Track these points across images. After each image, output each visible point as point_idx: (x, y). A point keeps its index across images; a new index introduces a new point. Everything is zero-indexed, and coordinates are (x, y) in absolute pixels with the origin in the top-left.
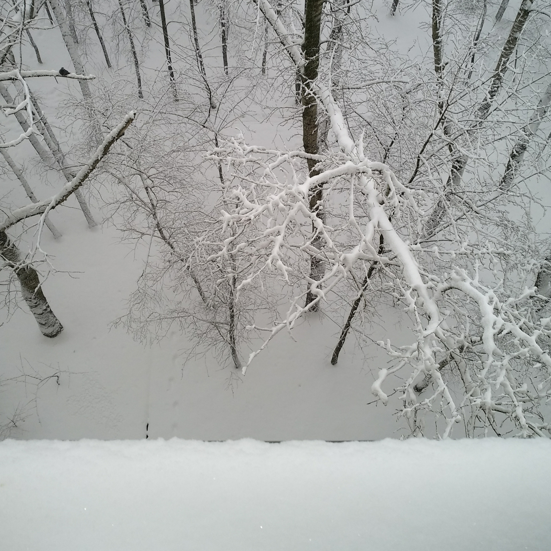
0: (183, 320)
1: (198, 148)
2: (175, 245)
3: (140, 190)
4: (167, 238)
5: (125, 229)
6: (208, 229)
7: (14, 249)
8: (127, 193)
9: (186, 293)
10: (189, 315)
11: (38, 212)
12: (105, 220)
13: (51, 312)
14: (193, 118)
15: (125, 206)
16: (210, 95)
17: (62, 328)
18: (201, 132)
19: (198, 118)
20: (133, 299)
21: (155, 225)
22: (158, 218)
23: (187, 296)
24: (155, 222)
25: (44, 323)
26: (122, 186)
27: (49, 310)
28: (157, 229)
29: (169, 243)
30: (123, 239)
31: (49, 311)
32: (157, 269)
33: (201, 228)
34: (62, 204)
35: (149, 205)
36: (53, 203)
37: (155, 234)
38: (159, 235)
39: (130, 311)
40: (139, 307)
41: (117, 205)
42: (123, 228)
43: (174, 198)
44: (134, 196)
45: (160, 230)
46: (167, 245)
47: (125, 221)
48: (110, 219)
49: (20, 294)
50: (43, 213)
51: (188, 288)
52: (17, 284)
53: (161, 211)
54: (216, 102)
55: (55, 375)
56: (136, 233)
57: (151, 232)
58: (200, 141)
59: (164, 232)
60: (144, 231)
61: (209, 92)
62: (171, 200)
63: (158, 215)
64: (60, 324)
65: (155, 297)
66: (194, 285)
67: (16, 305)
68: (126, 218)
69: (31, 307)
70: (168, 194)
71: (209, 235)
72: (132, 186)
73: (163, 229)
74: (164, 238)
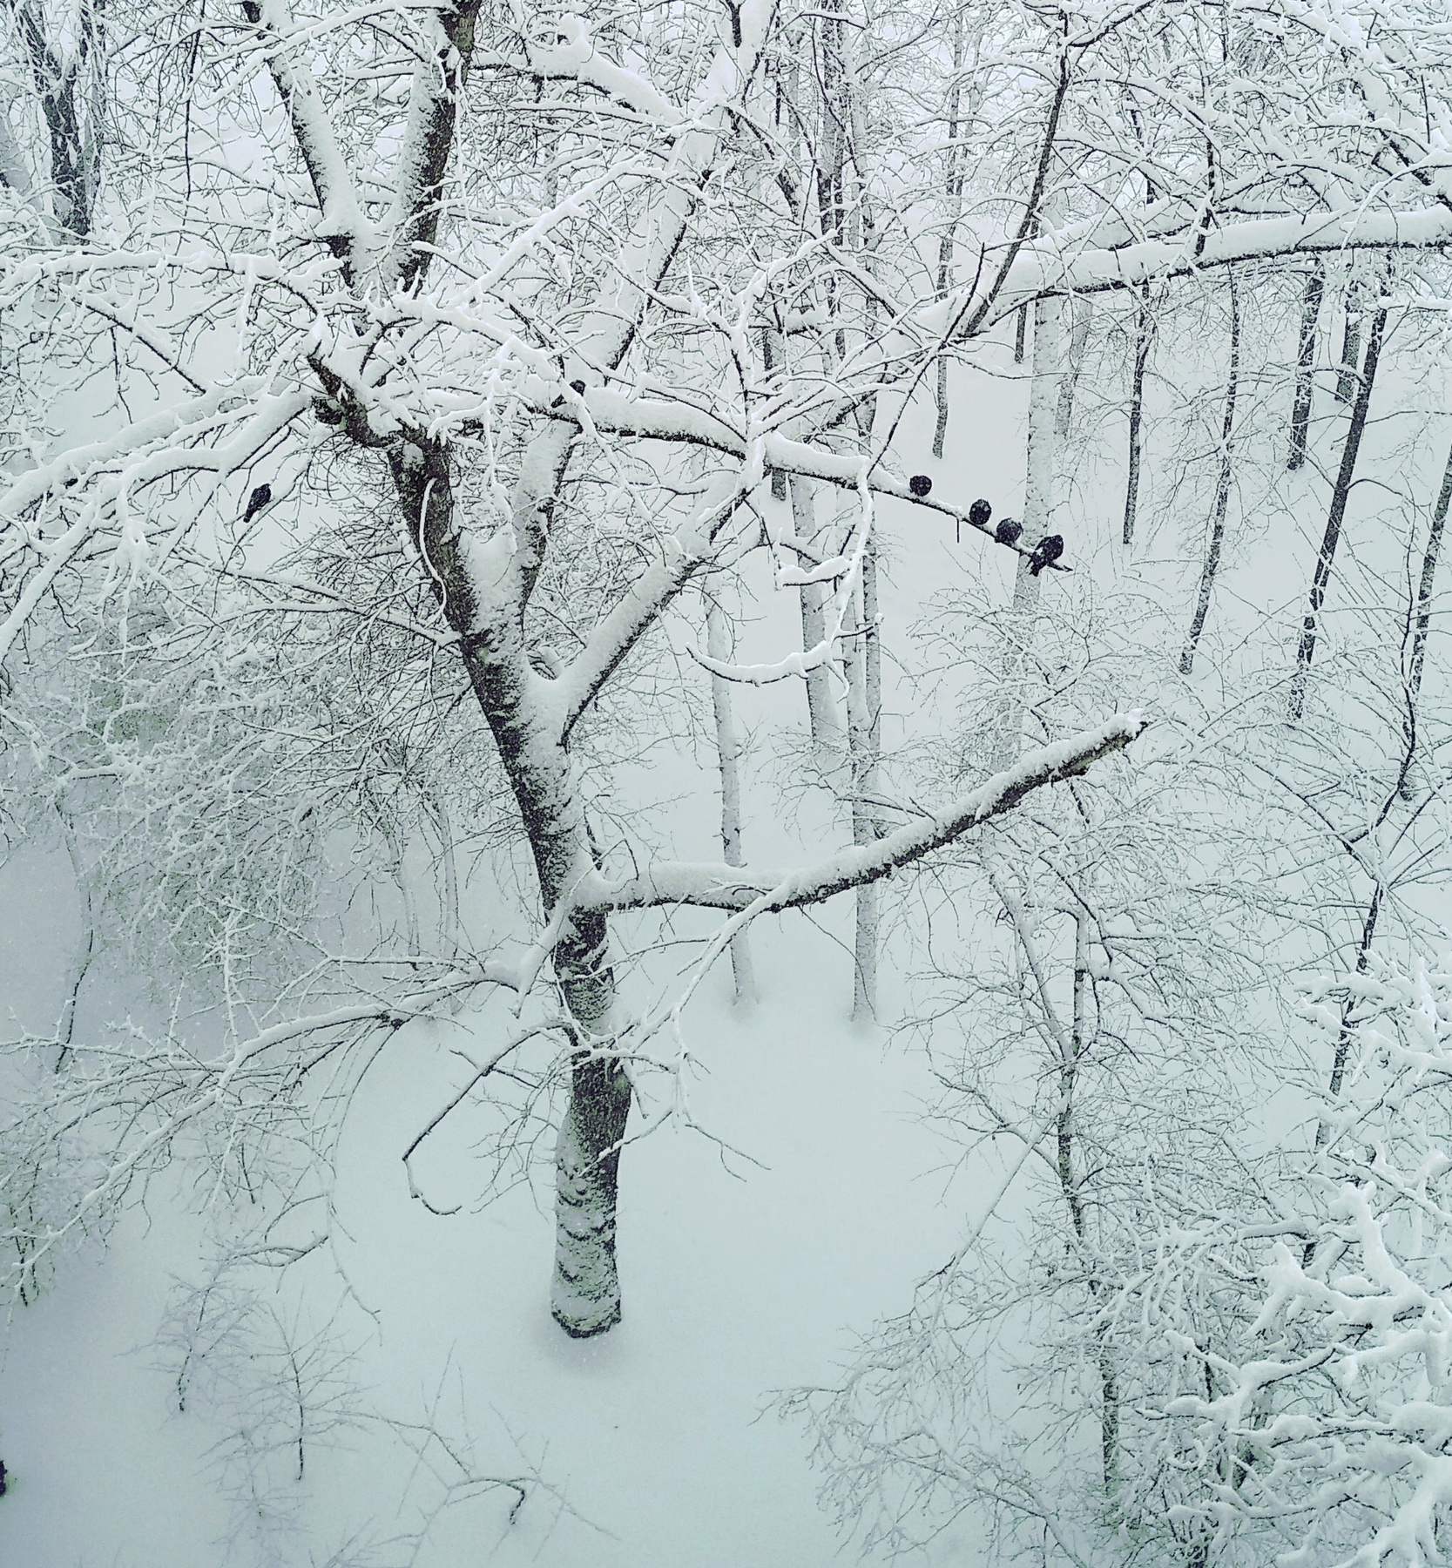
0: (1008, 1516)
1: (1300, 913)
2: (1090, 1215)
3: (1058, 969)
4: (1078, 1179)
5: (956, 1081)
6: (1224, 1216)
7: (606, 985)
8: (1014, 959)
9: (1058, 1417)
10: (1036, 1509)
11: (727, 899)
12: (908, 1021)
13: (610, 1246)
14: (1322, 806)
15: (987, 1004)
16: (1410, 756)
17: (618, 1320)
18: (1334, 863)
19: (1341, 813)
20: (877, 1344)
21: (1054, 1112)
22: (1076, 1094)
23: (1058, 1434)
24: (1060, 1104)
25: (572, 1275)
26: (1005, 932)
27: (607, 1235)
28: (1055, 1130)
29: (1074, 1199)
30: (936, 1113)
31: (607, 1239)
32: (999, 1275)
33: (1202, 1201)
34: (806, 908)
35: (1067, 1033)
36: (780, 894)
37: (1043, 1147)
38: (1054, 1155)
39: (851, 1384)
40: (885, 1383)
41: (966, 989)
42: (950, 1074)
43: (1155, 1046)
44: (1031, 981)
45: (1064, 1139)
46: (1064, 1204)
47: (968, 1056)
48: (925, 1028)
49: (552, 1138)
50: (738, 910)
51: (1074, 1402)
52: (559, 1102)
53: (1097, 1072)
54: (1421, 783)
55: (517, 1484)
56: (983, 1109)
57: (1031, 1129)
58: (1320, 893)
59: (1076, 1150)
60: (1011, 1115)
61: (1410, 745)
62: (1140, 1049)
63: (1080, 1083)
64: (618, 1304)
65: (954, 1375)
66: (1096, 1404)
67: (525, 1169)
68: (974, 1045)
69: (564, 1199)
70: (1140, 1024)
71: (1217, 1238)
72: (1037, 947)
73: (1073, 1140)
74: (1065, 1172)
